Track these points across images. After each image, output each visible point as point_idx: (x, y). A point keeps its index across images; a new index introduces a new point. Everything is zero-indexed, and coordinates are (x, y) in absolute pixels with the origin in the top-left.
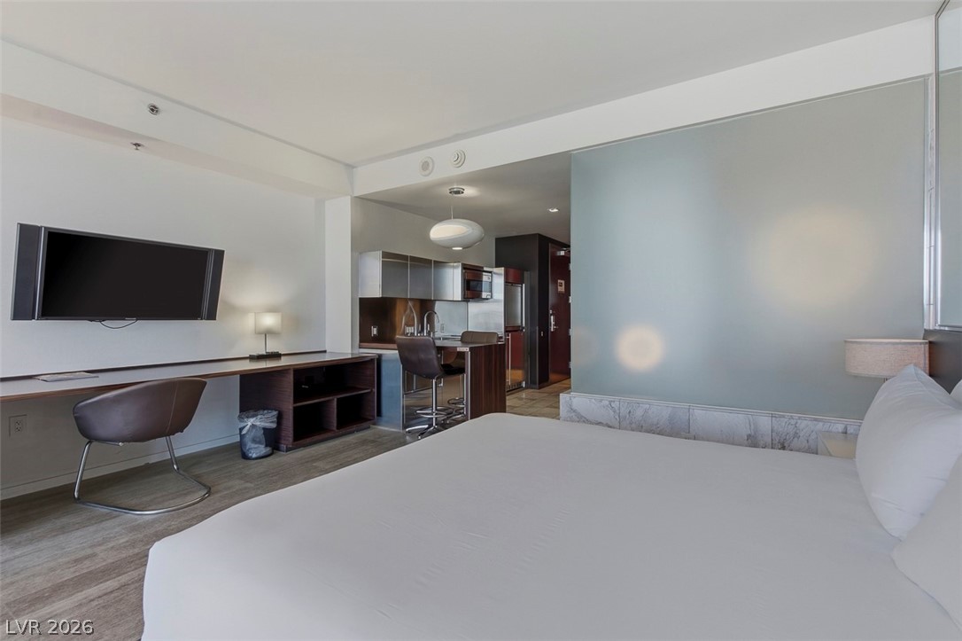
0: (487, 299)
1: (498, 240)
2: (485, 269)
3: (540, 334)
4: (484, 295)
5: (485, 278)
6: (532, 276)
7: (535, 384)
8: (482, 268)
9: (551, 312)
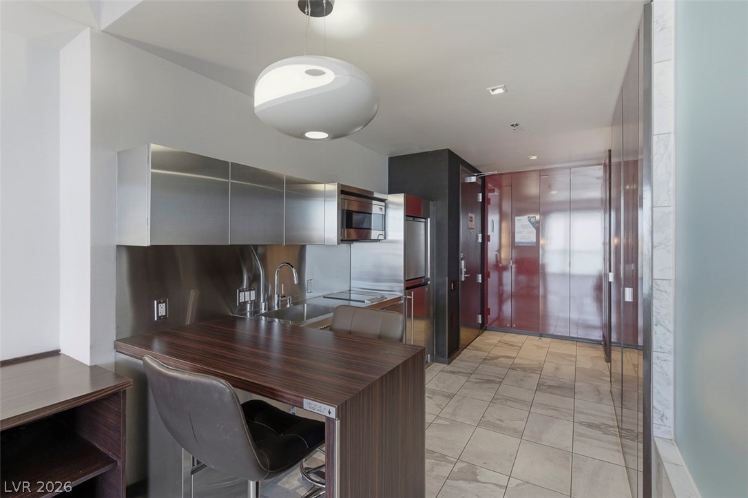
0: (379, 240)
1: (392, 161)
2: (376, 195)
3: (450, 287)
4: (374, 234)
5: (376, 208)
6: (439, 207)
7: (443, 357)
8: (372, 193)
9: (461, 255)
